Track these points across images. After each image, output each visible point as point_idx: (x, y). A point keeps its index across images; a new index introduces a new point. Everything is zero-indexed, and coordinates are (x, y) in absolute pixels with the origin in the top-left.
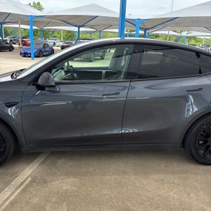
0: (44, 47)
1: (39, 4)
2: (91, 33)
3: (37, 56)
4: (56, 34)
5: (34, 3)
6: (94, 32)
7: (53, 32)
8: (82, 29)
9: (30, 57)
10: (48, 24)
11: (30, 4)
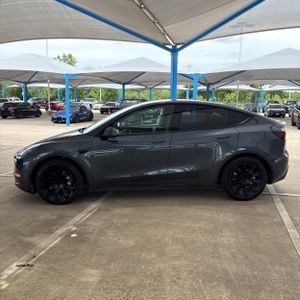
0: (81, 110)
1: (70, 56)
2: (138, 91)
3: (73, 122)
4: (92, 93)
5: (64, 56)
6: (143, 89)
7: (89, 91)
8: (127, 87)
9: (65, 123)
10: (83, 81)
11: (59, 57)
